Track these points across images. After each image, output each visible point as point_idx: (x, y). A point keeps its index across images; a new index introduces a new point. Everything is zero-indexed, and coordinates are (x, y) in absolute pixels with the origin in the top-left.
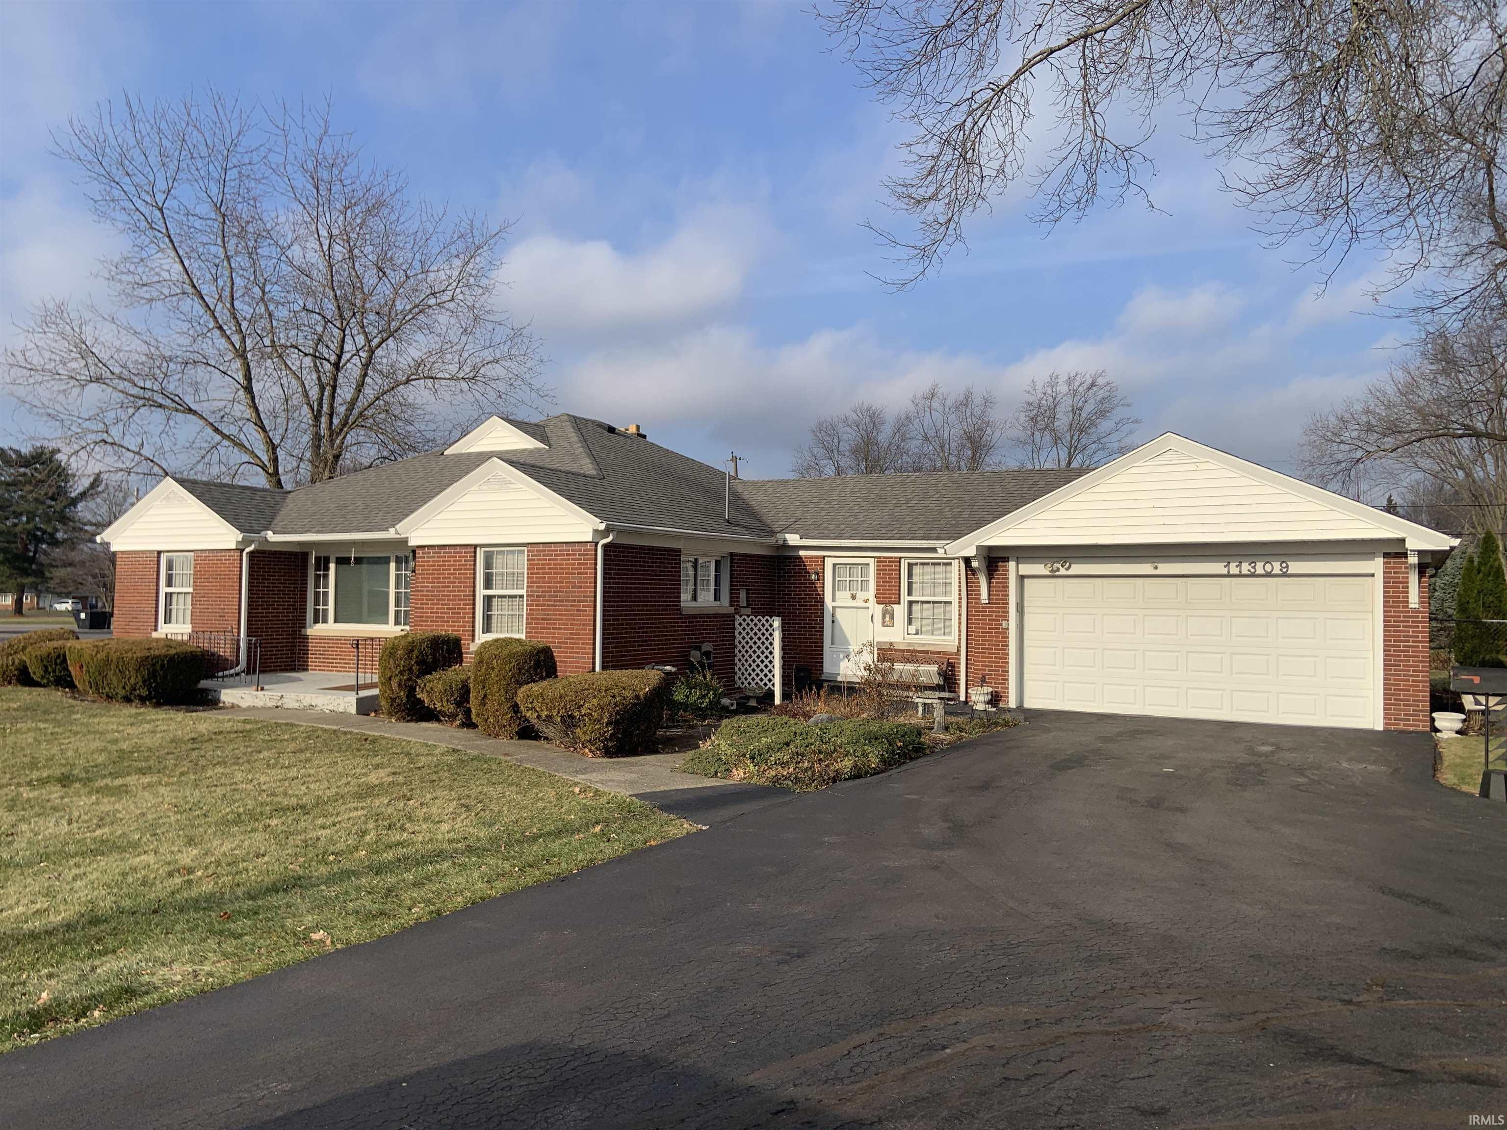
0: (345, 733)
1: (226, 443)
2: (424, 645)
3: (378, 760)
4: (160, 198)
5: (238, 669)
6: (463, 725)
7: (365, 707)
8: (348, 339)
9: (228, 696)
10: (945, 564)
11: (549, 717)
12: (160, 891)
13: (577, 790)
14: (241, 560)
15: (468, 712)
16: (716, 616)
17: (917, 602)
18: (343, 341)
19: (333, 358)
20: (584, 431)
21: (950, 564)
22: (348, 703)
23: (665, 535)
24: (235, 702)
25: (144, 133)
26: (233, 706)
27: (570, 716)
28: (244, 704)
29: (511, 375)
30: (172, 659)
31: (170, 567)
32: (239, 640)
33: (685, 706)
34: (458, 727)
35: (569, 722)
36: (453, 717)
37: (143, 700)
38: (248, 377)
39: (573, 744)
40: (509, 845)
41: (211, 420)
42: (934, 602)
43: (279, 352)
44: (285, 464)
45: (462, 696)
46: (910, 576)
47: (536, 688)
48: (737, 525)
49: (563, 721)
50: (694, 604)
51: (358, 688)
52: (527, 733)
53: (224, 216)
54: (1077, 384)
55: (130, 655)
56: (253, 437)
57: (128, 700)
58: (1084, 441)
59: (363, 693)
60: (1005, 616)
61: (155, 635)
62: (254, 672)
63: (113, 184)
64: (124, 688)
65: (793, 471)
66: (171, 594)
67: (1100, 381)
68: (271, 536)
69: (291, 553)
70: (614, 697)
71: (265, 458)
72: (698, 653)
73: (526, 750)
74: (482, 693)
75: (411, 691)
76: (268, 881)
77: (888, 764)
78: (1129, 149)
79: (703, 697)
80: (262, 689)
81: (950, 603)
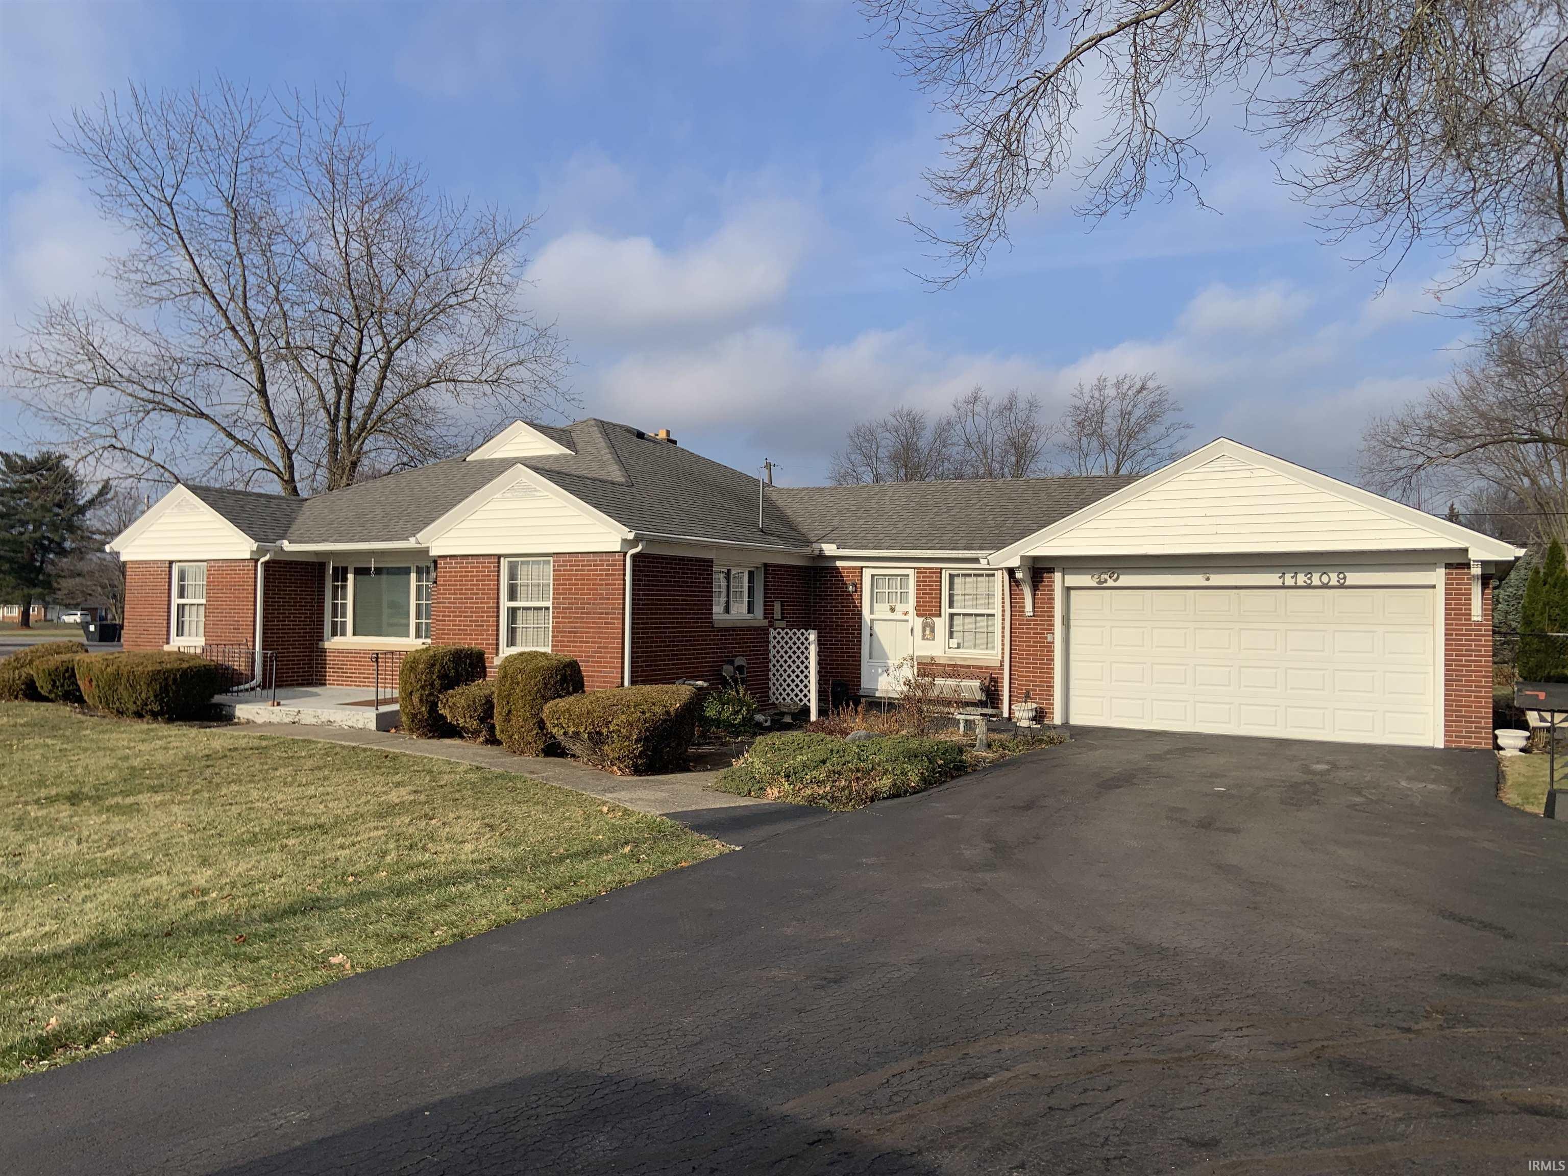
0: (365, 750)
1: (239, 448)
2: (446, 659)
3: (398, 778)
4: (169, 193)
5: (253, 683)
6: (487, 742)
7: (386, 723)
8: (366, 340)
9: (243, 711)
10: (988, 575)
11: (577, 734)
12: (173, 912)
13: (605, 809)
14: (256, 570)
15: (492, 728)
16: (749, 629)
17: (959, 614)
18: (361, 342)
19: (350, 360)
20: (612, 436)
21: (993, 575)
22: (367, 719)
23: (697, 545)
24: (251, 717)
25: (151, 126)
26: (248, 722)
27: (597, 733)
28: (259, 720)
29: (536, 378)
30: (185, 672)
31: (182, 578)
32: (254, 654)
33: (717, 722)
34: (482, 743)
35: (597, 739)
36: (476, 733)
37: (155, 715)
38: (262, 380)
39: (601, 762)
40: (534, 866)
41: (224, 425)
42: (976, 615)
43: (293, 354)
44: (302, 469)
45: (485, 712)
46: (951, 587)
47: (563, 703)
48: (772, 535)
49: (590, 738)
50: (727, 617)
51: (378, 703)
52: (554, 750)
53: (235, 211)
54: (1126, 387)
55: (141, 668)
56: (268, 443)
57: (139, 715)
58: (1132, 448)
59: (383, 709)
60: (1050, 629)
61: (166, 648)
62: (270, 687)
63: (120, 179)
64: (135, 703)
65: (830, 478)
66: (184, 605)
67: (1151, 385)
68: (287, 546)
69: (307, 563)
70: (643, 713)
71: (280, 464)
72: (731, 668)
73: (553, 768)
74: (506, 709)
75: (433, 707)
76: (285, 902)
77: (927, 783)
78: (1180, 142)
79: (737, 713)
80: (279, 704)
81: (993, 615)
